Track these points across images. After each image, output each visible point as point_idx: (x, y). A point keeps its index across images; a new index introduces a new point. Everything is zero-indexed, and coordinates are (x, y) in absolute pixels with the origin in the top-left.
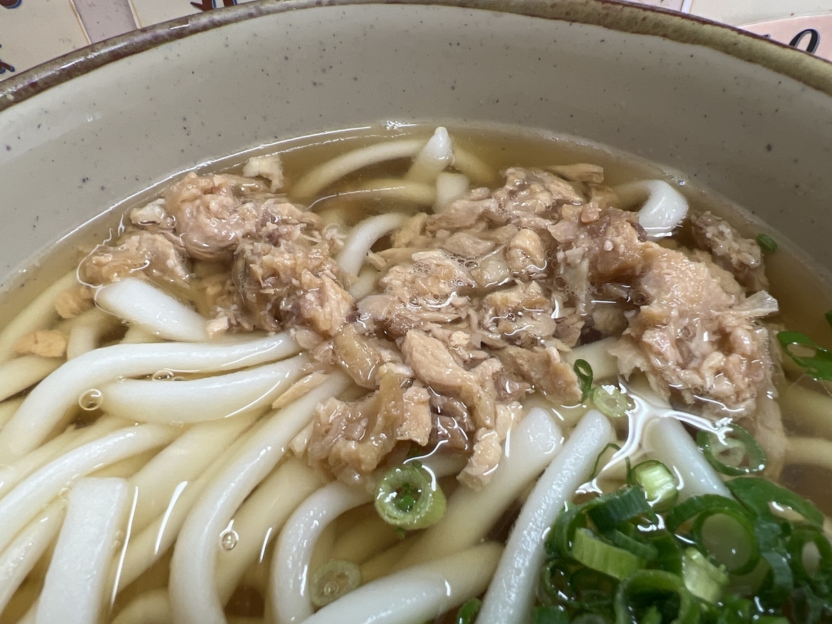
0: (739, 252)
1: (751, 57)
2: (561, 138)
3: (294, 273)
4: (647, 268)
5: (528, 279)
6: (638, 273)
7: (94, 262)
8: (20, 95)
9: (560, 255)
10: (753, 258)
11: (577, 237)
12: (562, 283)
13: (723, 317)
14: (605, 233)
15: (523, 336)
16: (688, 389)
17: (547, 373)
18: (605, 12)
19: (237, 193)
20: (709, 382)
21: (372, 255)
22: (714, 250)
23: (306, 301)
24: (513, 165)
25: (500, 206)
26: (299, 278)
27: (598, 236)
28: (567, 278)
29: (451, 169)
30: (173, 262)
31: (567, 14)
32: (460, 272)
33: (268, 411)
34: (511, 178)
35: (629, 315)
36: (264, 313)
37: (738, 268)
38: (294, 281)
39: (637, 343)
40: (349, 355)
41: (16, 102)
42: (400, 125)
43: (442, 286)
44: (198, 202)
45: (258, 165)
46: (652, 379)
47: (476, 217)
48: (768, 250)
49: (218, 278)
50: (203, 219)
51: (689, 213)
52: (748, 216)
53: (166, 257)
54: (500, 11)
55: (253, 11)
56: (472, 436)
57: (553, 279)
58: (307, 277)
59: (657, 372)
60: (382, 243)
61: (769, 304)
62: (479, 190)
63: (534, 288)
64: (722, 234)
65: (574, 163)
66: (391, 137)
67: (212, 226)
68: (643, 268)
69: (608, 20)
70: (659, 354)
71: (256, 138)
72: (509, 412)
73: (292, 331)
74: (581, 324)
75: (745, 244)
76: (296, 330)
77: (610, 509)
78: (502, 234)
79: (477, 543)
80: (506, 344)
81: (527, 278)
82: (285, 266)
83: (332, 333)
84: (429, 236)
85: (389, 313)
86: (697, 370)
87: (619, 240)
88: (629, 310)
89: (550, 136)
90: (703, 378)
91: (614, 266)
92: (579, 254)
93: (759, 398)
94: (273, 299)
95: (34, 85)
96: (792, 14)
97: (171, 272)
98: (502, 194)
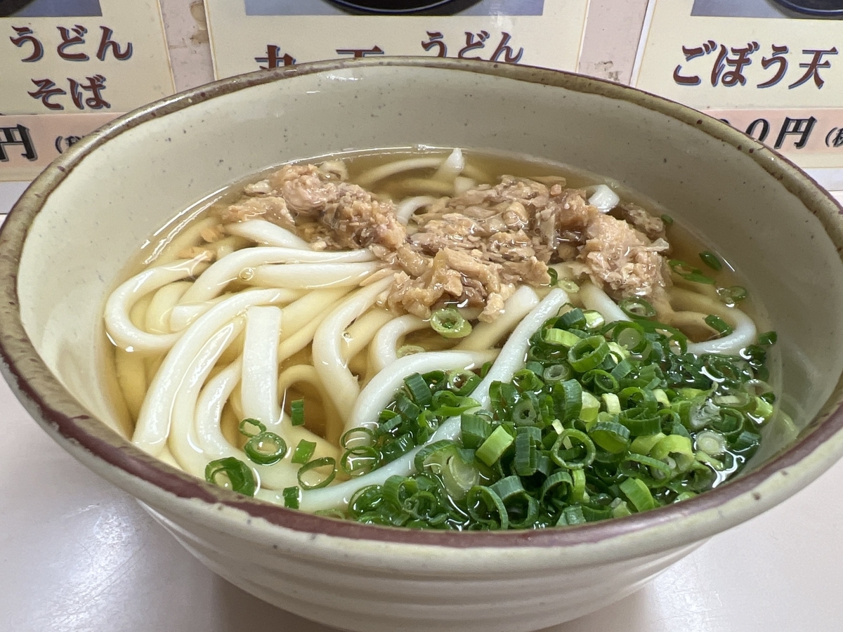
0: (649, 223)
1: (652, 107)
2: (538, 160)
3: (372, 214)
4: (590, 222)
5: (518, 228)
6: (585, 225)
7: (230, 209)
8: (196, 101)
9: (538, 215)
10: (658, 226)
11: (548, 203)
12: (538, 231)
13: (636, 250)
14: (565, 200)
15: (515, 256)
16: (614, 282)
17: (530, 270)
18: (565, 80)
19: (321, 178)
20: (625, 276)
21: (414, 216)
22: (635, 222)
23: (380, 228)
24: (506, 173)
25: (498, 194)
26: (375, 217)
27: (560, 202)
28: (542, 228)
29: (462, 175)
30: (285, 211)
31: (542, 79)
32: (474, 225)
33: (357, 288)
34: (505, 179)
35: (579, 248)
36: (350, 240)
37: (649, 232)
38: (371, 219)
39: (584, 261)
40: (408, 259)
41: (193, 104)
42: (428, 147)
43: (464, 229)
44: (296, 180)
45: (329, 165)
46: (592, 278)
47: (482, 200)
48: (668, 224)
49: (311, 225)
50: (301, 189)
51: (620, 202)
52: (657, 206)
53: (280, 208)
54: (500, 76)
55: (338, 65)
56: (486, 298)
57: (532, 229)
58: (380, 216)
59: (595, 273)
60: (420, 211)
61: (663, 245)
62: (484, 185)
63: (521, 233)
64: (640, 214)
65: (547, 176)
66: (423, 155)
67: (307, 195)
68: (588, 222)
69: (569, 84)
70: (597, 264)
71: (329, 149)
72: (507, 289)
73: (371, 247)
74: (551, 253)
75: (654, 220)
76: (373, 246)
77: (565, 319)
78: (500, 207)
79: (489, 349)
80: (505, 260)
81: (516, 229)
82: (366, 209)
83: (397, 247)
84: (452, 208)
85: (431, 241)
86: (619, 272)
87: (573, 203)
88: (579, 245)
89: (530, 158)
90: (622, 275)
91: (570, 218)
92: (550, 213)
93: (654, 286)
94: (357, 230)
95: (203, 94)
96: (708, 107)
97: (283, 217)
98: (499, 187)
